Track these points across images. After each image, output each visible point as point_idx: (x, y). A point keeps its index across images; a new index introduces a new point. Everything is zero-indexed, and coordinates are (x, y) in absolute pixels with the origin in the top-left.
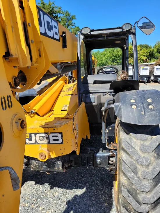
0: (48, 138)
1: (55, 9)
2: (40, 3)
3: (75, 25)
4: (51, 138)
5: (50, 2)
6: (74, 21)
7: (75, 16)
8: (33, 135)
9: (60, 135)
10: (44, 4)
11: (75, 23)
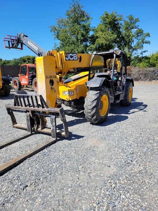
0: (69, 93)
1: (117, 18)
2: (104, 14)
3: (138, 28)
4: (70, 93)
5: (113, 12)
6: (137, 24)
7: (138, 19)
8: (65, 92)
9: (73, 92)
10: (107, 15)
11: (138, 26)
